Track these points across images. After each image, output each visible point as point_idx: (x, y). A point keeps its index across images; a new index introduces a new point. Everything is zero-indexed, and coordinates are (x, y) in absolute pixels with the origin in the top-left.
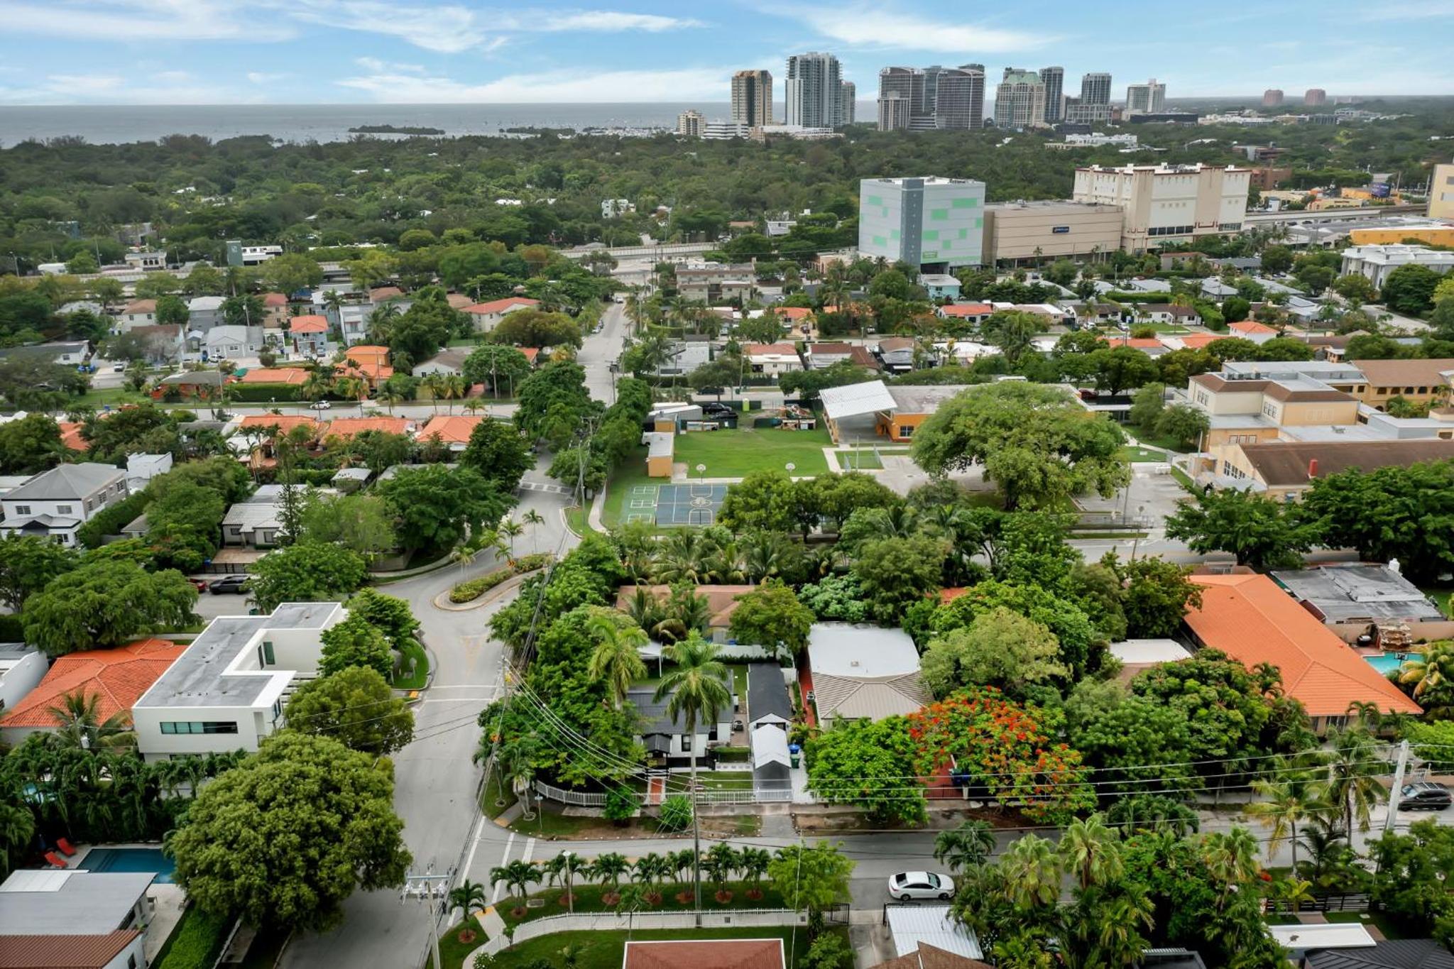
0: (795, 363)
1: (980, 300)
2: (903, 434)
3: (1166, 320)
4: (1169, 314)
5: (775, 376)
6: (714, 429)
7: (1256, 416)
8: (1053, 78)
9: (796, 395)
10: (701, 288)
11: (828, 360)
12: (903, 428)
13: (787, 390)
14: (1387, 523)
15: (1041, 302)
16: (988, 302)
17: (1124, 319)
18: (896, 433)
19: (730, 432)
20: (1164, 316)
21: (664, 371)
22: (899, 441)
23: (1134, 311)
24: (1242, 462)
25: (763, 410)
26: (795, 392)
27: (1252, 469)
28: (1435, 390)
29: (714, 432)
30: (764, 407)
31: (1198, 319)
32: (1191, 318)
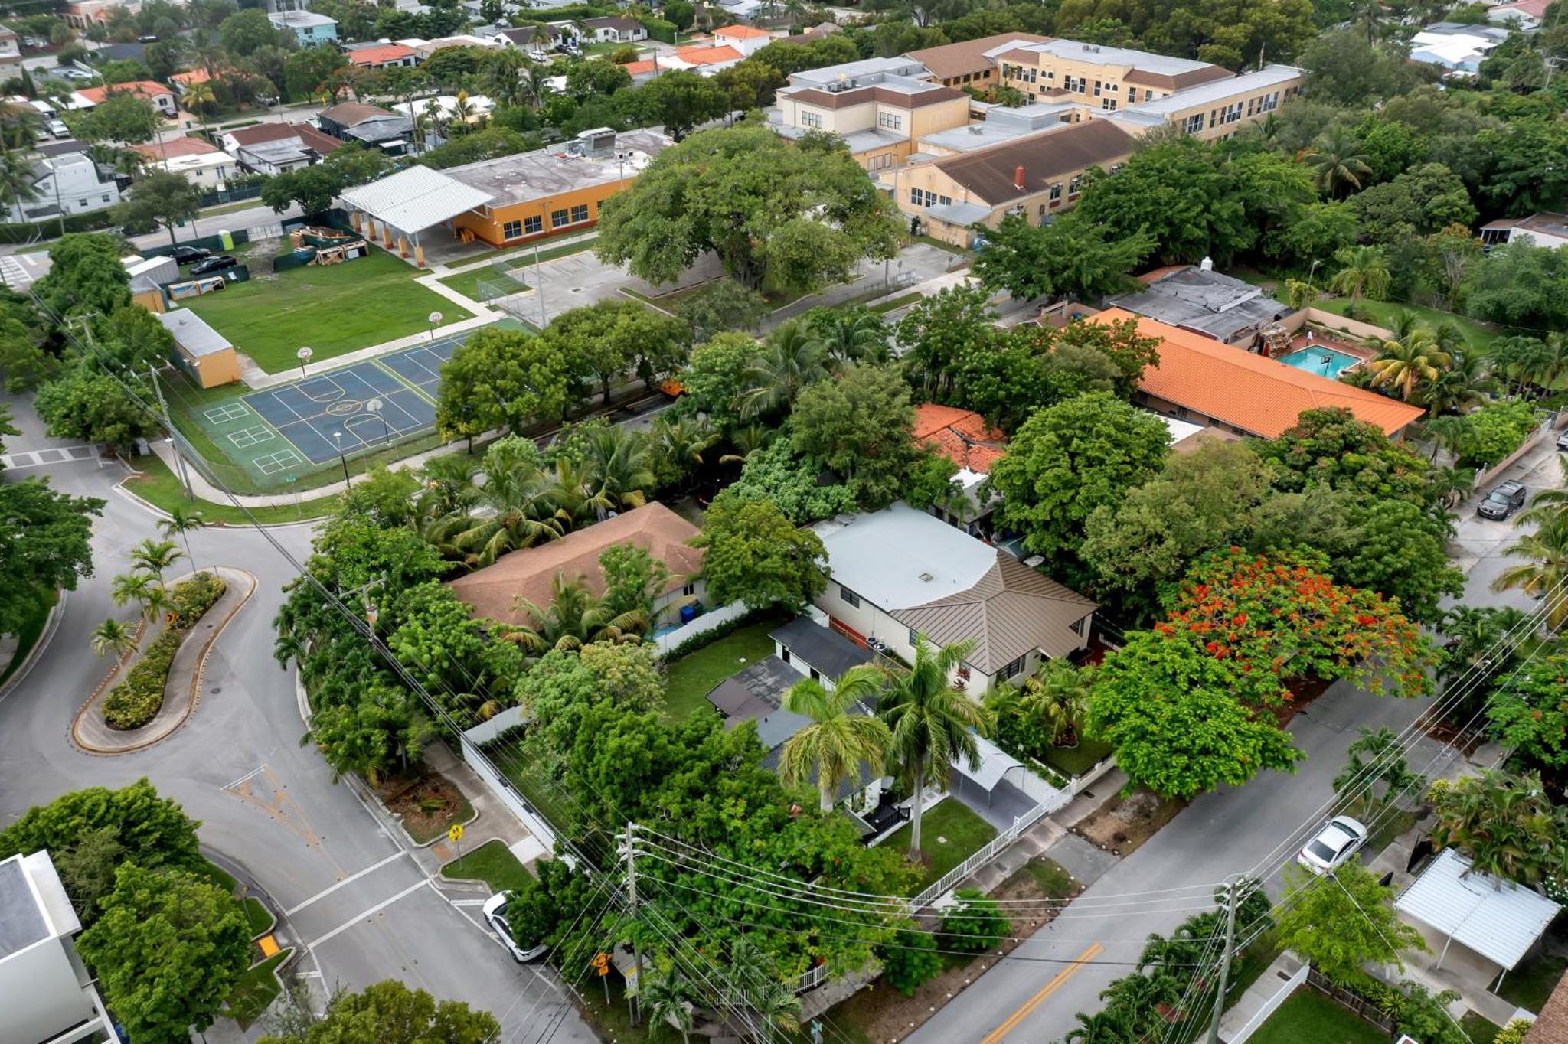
0: (228, 164)
1: (375, 39)
2: (508, 235)
3: (609, 37)
4: (611, 29)
5: (221, 188)
6: (218, 287)
7: (873, 131)
9: (295, 209)
11: (280, 151)
12: (507, 227)
13: (280, 204)
14: (1187, 221)
15: (449, 34)
16: (386, 41)
17: (565, 41)
18: (500, 237)
19: (244, 287)
20: (606, 33)
21: (33, 213)
22: (504, 248)
23: (575, 31)
24: (945, 184)
25: (255, 244)
26: (288, 206)
27: (962, 190)
28: (987, 74)
29: (224, 293)
30: (252, 238)
31: (644, 33)
32: (637, 32)
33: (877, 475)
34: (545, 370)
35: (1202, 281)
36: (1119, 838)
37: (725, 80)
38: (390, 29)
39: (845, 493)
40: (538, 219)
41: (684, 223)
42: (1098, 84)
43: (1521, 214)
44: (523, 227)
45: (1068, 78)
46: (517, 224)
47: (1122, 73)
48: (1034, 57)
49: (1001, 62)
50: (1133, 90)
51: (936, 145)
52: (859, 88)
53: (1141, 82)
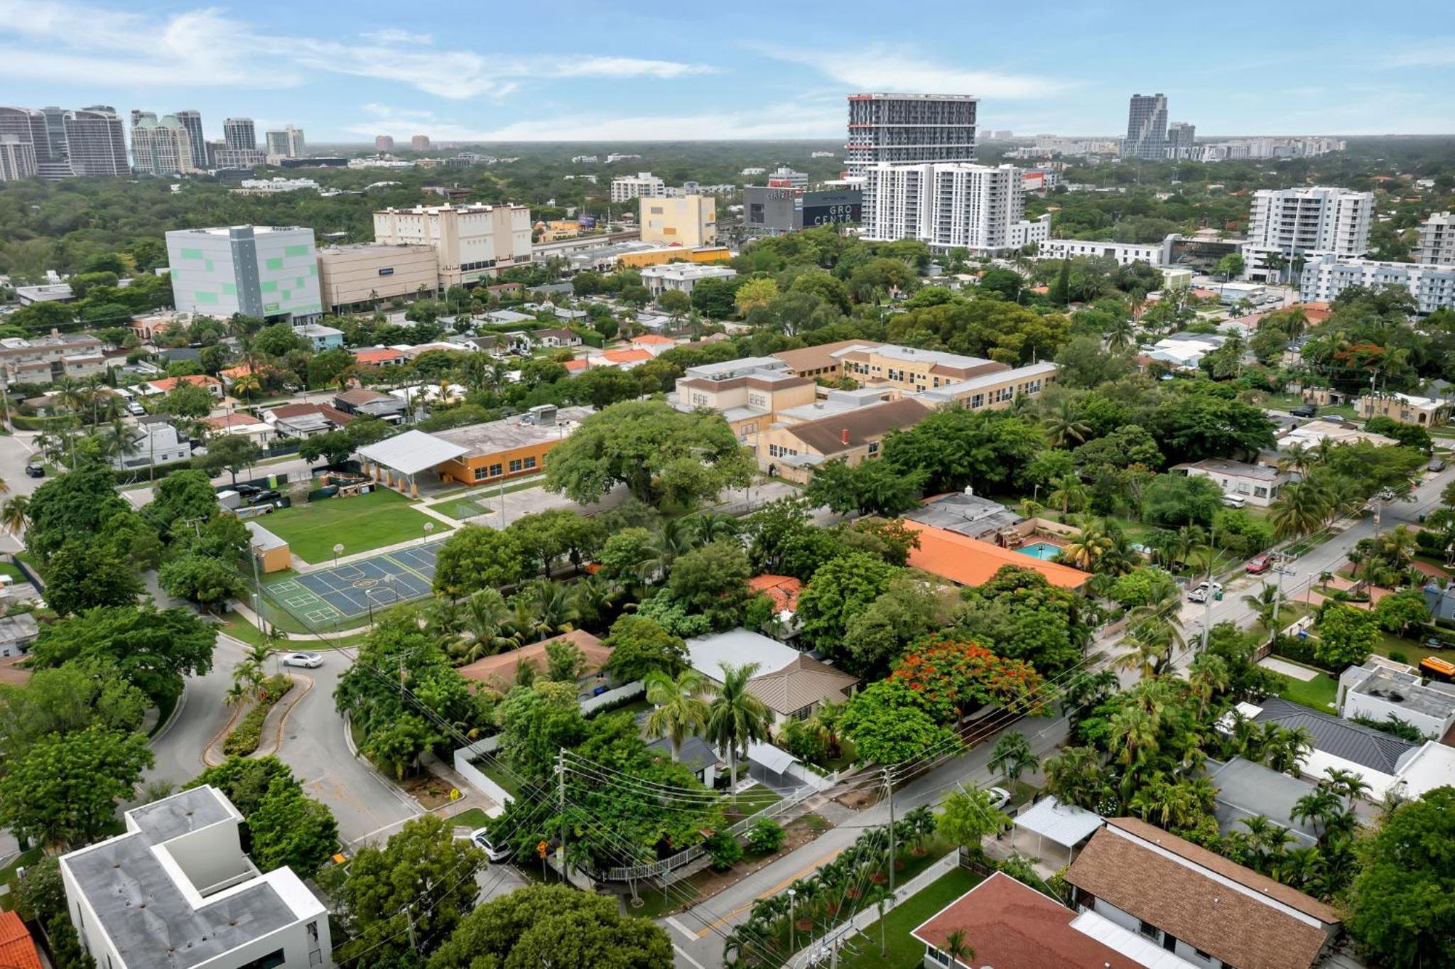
0: (269, 431)
1: (373, 345)
2: (478, 477)
3: (552, 343)
4: (554, 338)
5: (266, 447)
6: (269, 512)
7: (746, 407)
8: (191, 122)
9: (322, 460)
10: (41, 369)
11: (307, 423)
12: (477, 471)
13: (311, 457)
15: (429, 341)
16: (381, 346)
17: (518, 346)
18: (472, 478)
19: (287, 511)
20: (550, 340)
21: (130, 464)
22: (475, 485)
23: (526, 339)
24: (792, 441)
25: (292, 484)
26: (317, 458)
27: (804, 445)
28: (833, 368)
29: (271, 515)
30: (290, 480)
31: (579, 340)
32: (574, 340)
33: (724, 607)
34: (508, 551)
35: (965, 502)
36: (861, 803)
37: (638, 373)
38: (385, 338)
39: (702, 619)
40: (499, 466)
41: (605, 461)
42: (912, 375)
43: (1194, 460)
44: (489, 471)
45: (891, 371)
46: (485, 469)
47: (927, 368)
48: (866, 357)
49: (843, 361)
50: (936, 379)
51: (789, 416)
52: (736, 377)
53: (940, 373)
